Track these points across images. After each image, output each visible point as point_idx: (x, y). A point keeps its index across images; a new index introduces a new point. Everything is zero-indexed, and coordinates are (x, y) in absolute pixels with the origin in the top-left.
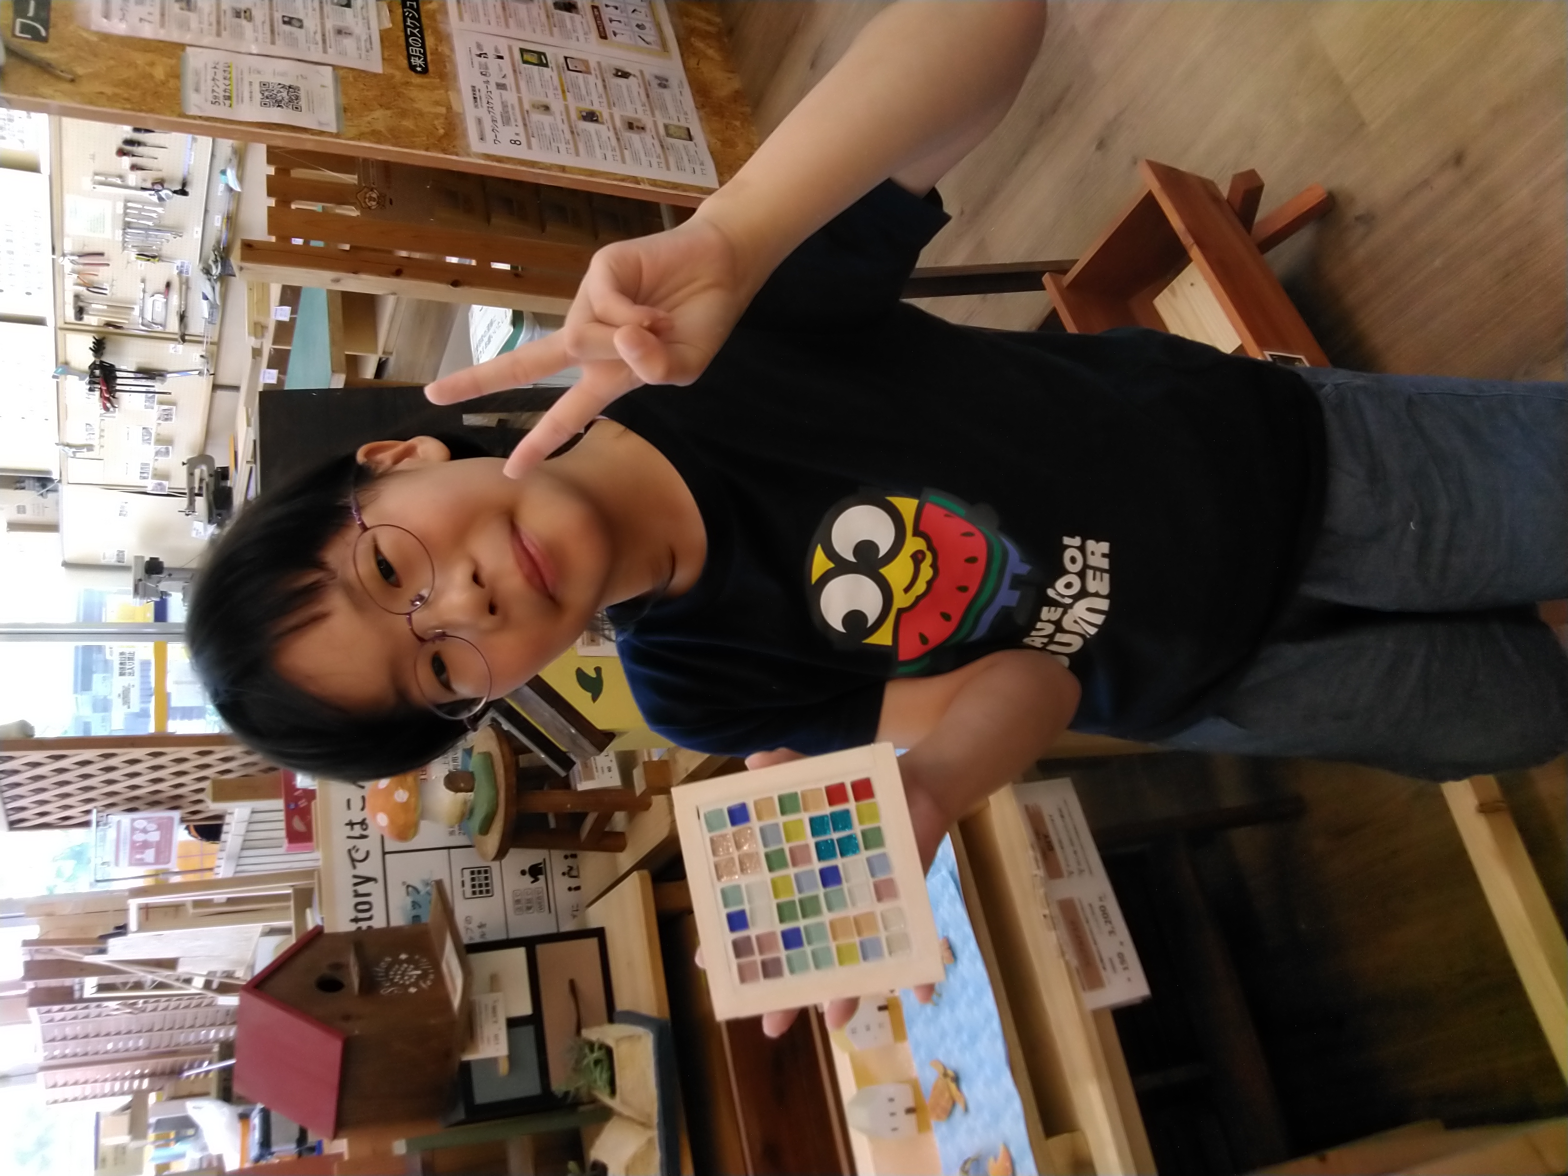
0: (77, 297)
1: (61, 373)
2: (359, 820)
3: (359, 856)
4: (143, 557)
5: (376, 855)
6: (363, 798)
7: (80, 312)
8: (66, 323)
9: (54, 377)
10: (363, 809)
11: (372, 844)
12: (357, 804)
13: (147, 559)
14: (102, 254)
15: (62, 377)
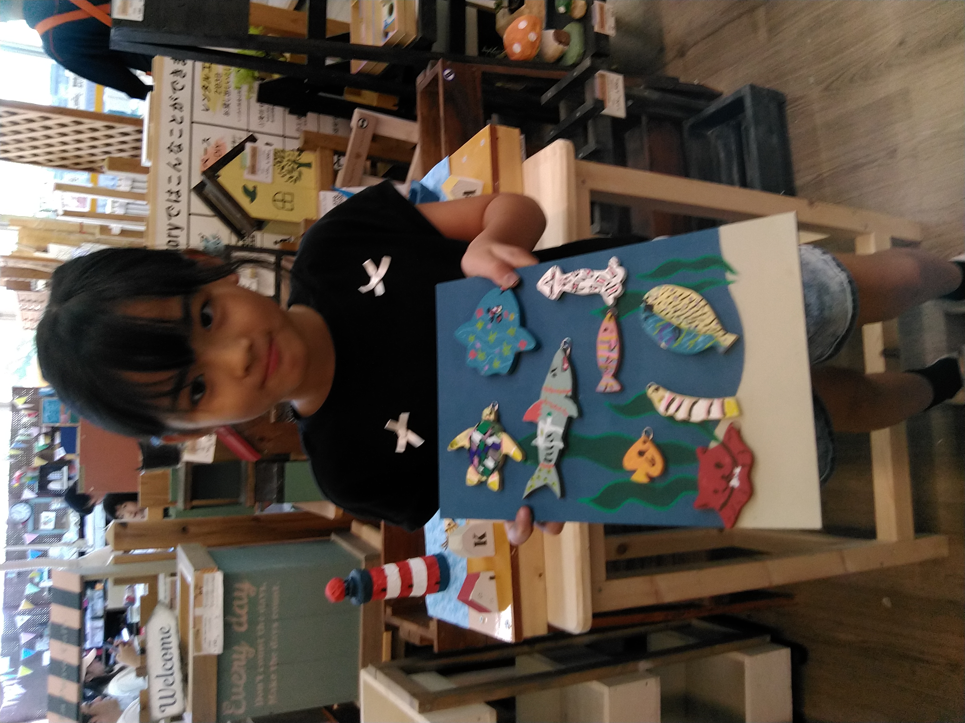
2: (175, 191)
3: (174, 212)
5: (184, 214)
6: (180, 179)
10: (179, 183)
11: (182, 206)
12: (175, 181)
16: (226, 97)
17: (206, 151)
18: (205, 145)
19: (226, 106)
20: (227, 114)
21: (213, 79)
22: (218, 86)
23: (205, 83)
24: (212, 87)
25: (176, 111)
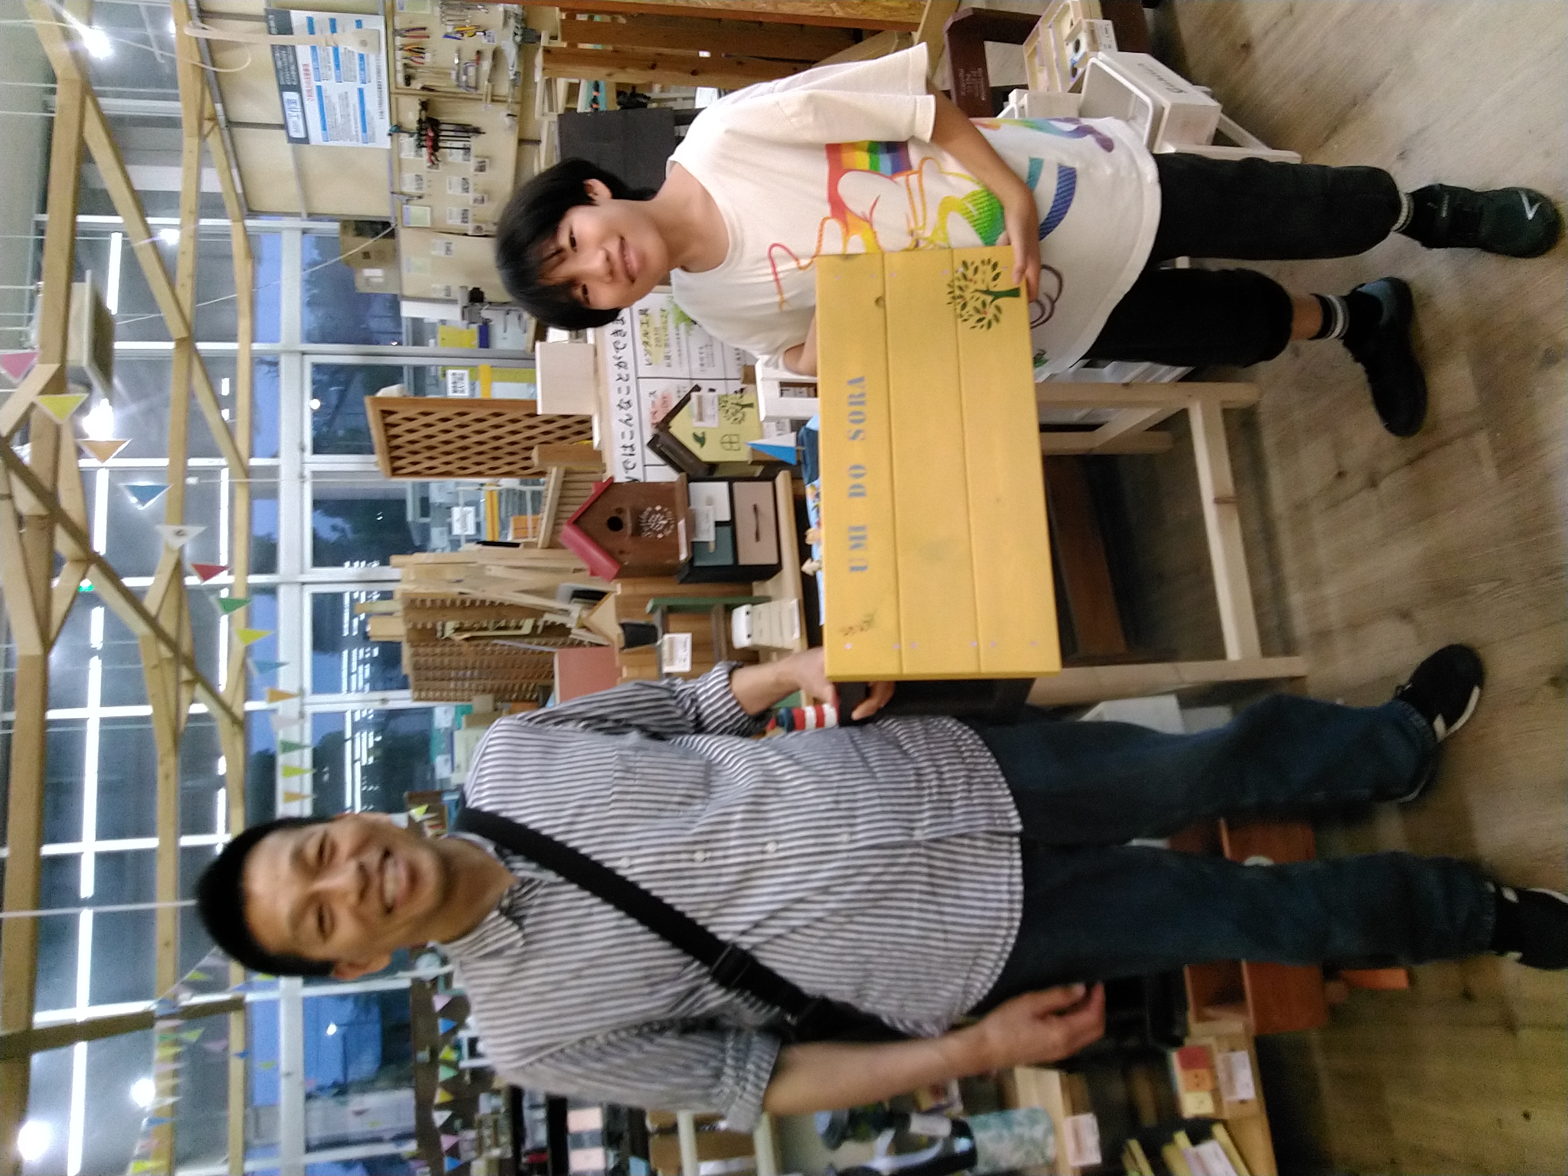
0: (406, 66)
1: (395, 132)
2: (629, 445)
3: (630, 465)
4: (466, 288)
5: (639, 466)
6: (632, 432)
7: (408, 79)
8: (397, 88)
9: (390, 135)
10: (632, 438)
11: (637, 459)
12: (628, 435)
13: (470, 289)
14: (424, 29)
15: (395, 135)
16: (667, 350)
17: (653, 402)
18: (652, 398)
19: (668, 357)
20: (669, 365)
21: (652, 335)
22: (657, 340)
23: (646, 339)
24: (652, 342)
25: (622, 369)
